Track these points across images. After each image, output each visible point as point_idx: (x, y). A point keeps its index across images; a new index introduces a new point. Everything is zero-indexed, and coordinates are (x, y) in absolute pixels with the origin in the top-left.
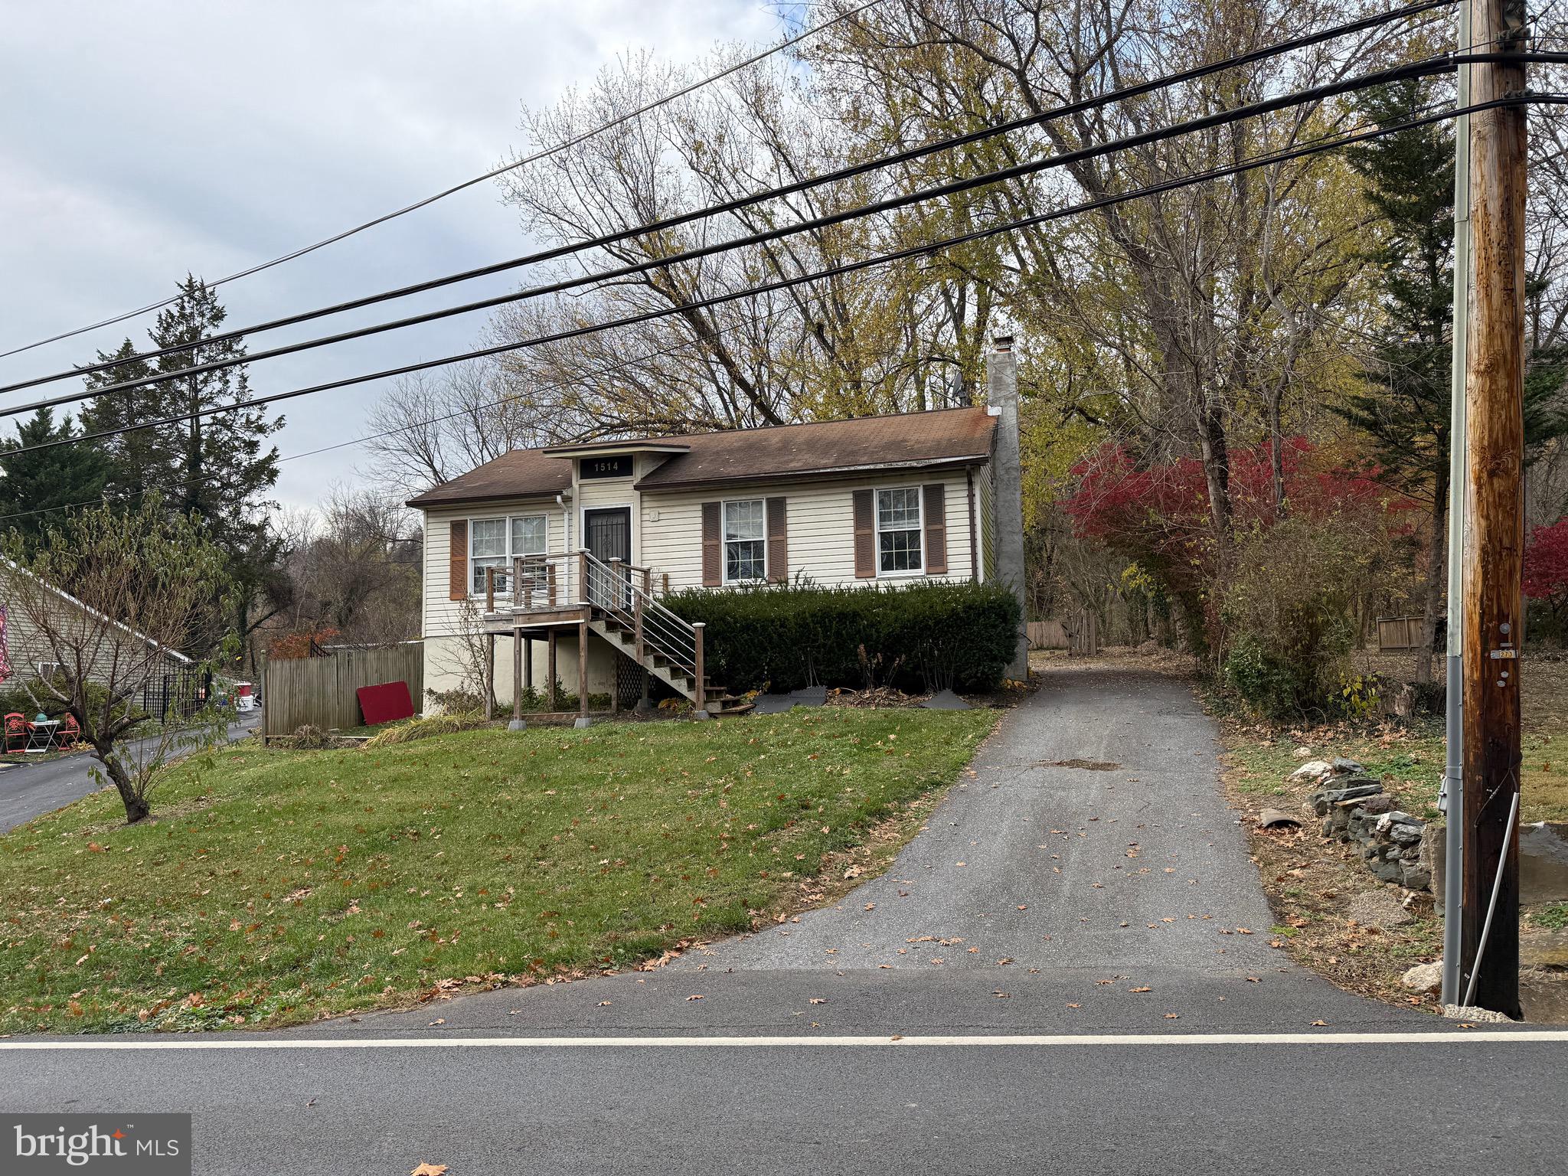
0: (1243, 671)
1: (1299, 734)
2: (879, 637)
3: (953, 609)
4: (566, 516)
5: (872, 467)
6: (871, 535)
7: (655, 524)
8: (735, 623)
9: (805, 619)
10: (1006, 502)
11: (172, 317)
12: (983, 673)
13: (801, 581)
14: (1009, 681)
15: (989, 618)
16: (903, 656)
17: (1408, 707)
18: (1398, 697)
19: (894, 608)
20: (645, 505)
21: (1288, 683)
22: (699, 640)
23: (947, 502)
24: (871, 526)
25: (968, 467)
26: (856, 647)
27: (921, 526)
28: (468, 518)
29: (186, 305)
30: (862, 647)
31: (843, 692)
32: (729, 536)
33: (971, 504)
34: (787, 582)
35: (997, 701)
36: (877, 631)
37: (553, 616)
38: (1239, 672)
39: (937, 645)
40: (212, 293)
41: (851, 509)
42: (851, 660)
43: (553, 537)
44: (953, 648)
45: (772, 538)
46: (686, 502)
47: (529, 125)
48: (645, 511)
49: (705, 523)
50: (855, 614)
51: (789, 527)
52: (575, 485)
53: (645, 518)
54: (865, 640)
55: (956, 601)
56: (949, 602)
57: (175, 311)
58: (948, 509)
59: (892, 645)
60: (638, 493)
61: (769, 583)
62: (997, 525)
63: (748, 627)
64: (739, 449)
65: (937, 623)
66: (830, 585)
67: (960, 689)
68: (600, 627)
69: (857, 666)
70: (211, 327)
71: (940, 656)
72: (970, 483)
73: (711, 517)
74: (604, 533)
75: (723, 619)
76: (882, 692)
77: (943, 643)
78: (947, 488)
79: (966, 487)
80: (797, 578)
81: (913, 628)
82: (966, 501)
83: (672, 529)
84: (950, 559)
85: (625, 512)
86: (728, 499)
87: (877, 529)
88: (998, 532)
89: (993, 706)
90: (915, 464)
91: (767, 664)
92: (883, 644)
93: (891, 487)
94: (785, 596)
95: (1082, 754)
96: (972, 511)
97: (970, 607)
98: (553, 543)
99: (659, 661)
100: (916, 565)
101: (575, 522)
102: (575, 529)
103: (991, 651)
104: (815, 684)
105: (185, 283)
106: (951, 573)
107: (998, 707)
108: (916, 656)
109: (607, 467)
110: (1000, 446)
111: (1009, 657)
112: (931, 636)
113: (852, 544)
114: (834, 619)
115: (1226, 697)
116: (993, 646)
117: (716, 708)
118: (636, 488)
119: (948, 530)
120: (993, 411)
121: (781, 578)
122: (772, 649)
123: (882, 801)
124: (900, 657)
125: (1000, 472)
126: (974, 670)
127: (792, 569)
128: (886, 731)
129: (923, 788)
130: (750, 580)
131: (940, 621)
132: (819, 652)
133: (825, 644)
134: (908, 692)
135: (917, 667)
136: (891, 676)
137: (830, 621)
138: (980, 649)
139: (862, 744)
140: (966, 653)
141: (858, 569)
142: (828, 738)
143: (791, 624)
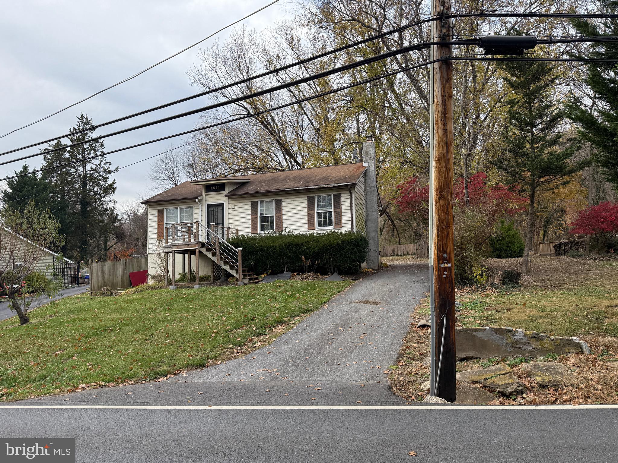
1: (457, 290)
2: (310, 253)
4: (200, 207)
5: (313, 187)
6: (314, 213)
7: (233, 210)
8: (257, 248)
9: (282, 246)
10: (370, 199)
11: (75, 130)
12: (349, 267)
13: (287, 231)
14: (366, 269)
16: (319, 260)
17: (500, 280)
18: (496, 276)
19: (316, 242)
20: (230, 202)
22: (240, 255)
23: (342, 200)
24: (314, 210)
25: (349, 187)
26: (302, 257)
27: (333, 210)
28: (164, 208)
29: (81, 125)
30: (303, 257)
31: (298, 274)
32: (261, 214)
33: (351, 201)
34: (282, 232)
35: (355, 278)
36: (309, 251)
37: (187, 246)
39: (332, 256)
40: (90, 120)
41: (306, 203)
42: (300, 262)
43: (196, 215)
44: (338, 257)
45: (277, 215)
46: (245, 201)
48: (230, 205)
49: (252, 209)
50: (302, 244)
51: (283, 211)
52: (204, 195)
53: (230, 207)
54: (305, 255)
55: (339, 239)
56: (337, 240)
57: (77, 128)
58: (342, 203)
59: (315, 256)
60: (227, 198)
61: (275, 232)
62: (367, 208)
63: (262, 250)
64: (269, 180)
65: (331, 248)
66: (296, 233)
67: (340, 273)
68: (204, 250)
69: (302, 264)
70: (90, 133)
71: (333, 260)
72: (351, 193)
73: (254, 206)
74: (214, 213)
75: (253, 247)
76: (311, 274)
77: (334, 255)
78: (342, 195)
79: (349, 195)
80: (285, 230)
81: (323, 250)
82: (349, 200)
83: (240, 211)
84: (343, 222)
85: (222, 205)
86: (260, 200)
87: (316, 211)
88: (367, 211)
89: (352, 280)
90: (329, 186)
91: (269, 264)
92: (312, 256)
93: (321, 195)
94: (281, 237)
95: (372, 298)
96: (351, 204)
97: (344, 242)
98: (195, 217)
99: (226, 263)
100: (330, 225)
101: (204, 209)
102: (204, 212)
103: (352, 258)
104: (287, 271)
105: (80, 117)
106: (343, 228)
107: (354, 280)
108: (324, 260)
109: (215, 188)
110: (367, 178)
112: (329, 253)
113: (307, 217)
114: (294, 246)
116: (353, 256)
117: (246, 281)
118: (226, 196)
119: (343, 211)
120: (365, 164)
121: (280, 230)
122: (271, 258)
123: (284, 317)
124: (318, 261)
125: (368, 188)
126: (346, 266)
127: (284, 226)
128: (304, 290)
129: (303, 312)
130: (268, 231)
131: (333, 247)
132: (288, 259)
133: (290, 256)
134: (322, 274)
135: (325, 265)
136: (315, 268)
137: (292, 247)
138: (348, 257)
139: (291, 295)
140: (343, 259)
141: (309, 226)
142: (281, 292)
143: (278, 248)
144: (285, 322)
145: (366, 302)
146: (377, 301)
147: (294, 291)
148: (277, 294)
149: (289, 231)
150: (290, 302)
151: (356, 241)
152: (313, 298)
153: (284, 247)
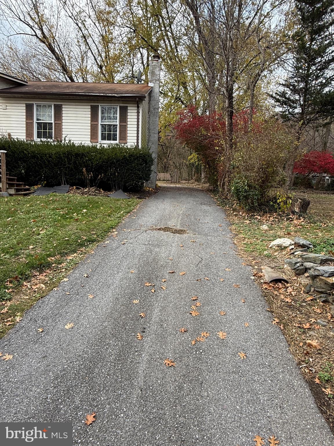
0: (239, 189)
1: (259, 217)
2: (92, 165)
3: (125, 156)
5: (98, 94)
6: (97, 125)
7: (5, 111)
9: (60, 155)
10: (153, 121)
12: (135, 184)
13: (67, 142)
14: (148, 188)
15: (139, 161)
16: (103, 174)
19: (100, 154)
21: (256, 195)
22: (3, 159)
23: (129, 114)
24: (97, 121)
25: (137, 99)
26: (82, 169)
27: (118, 123)
30: (84, 169)
31: (77, 188)
32: (38, 119)
33: (138, 116)
34: (61, 141)
35: (140, 196)
36: (92, 163)
38: (238, 190)
39: (117, 171)
41: (90, 113)
42: (81, 175)
44: (123, 173)
45: (56, 122)
46: (18, 102)
49: (27, 112)
50: (83, 155)
51: (63, 118)
54: (86, 167)
55: (126, 152)
56: (124, 153)
58: (129, 117)
59: (98, 169)
61: (54, 141)
62: (149, 130)
63: (34, 157)
65: (117, 162)
66: (77, 143)
67: (126, 190)
69: (83, 177)
71: (118, 175)
72: (138, 107)
73: (29, 110)
76: (93, 189)
77: (120, 170)
78: (129, 108)
79: (136, 108)
80: (65, 140)
81: (107, 163)
82: (136, 114)
83: (13, 113)
84: (128, 138)
87: (100, 122)
88: (149, 132)
89: (138, 198)
90: (116, 95)
91: (44, 174)
92: (94, 168)
93: (106, 105)
94: (60, 146)
95: (171, 224)
96: (138, 119)
97: (132, 155)
100: (115, 139)
103: (139, 175)
104: (65, 184)
106: (128, 144)
107: (140, 198)
108: (108, 175)
110: (152, 99)
111: (147, 178)
112: (115, 167)
113: (90, 128)
114: (73, 156)
115: (224, 199)
116: (140, 173)
117: (12, 191)
119: (128, 126)
120: (150, 84)
121: (59, 139)
122: (45, 167)
123: (49, 256)
124: (101, 175)
125: (152, 109)
126: (132, 182)
127: (64, 136)
128: (84, 207)
129: (81, 245)
130: (46, 139)
131: (119, 161)
132: (66, 170)
133: (69, 167)
134: (105, 190)
135: (108, 180)
136: (97, 183)
137: (71, 157)
138: (135, 174)
139: (67, 214)
140: (129, 175)
141: (91, 138)
142: (53, 209)
143: (53, 156)
144: (49, 265)
145: (166, 229)
146: (179, 228)
147: (71, 209)
148: (47, 212)
149: (70, 141)
150: (63, 226)
151: (144, 157)
152: (97, 221)
153: (62, 156)
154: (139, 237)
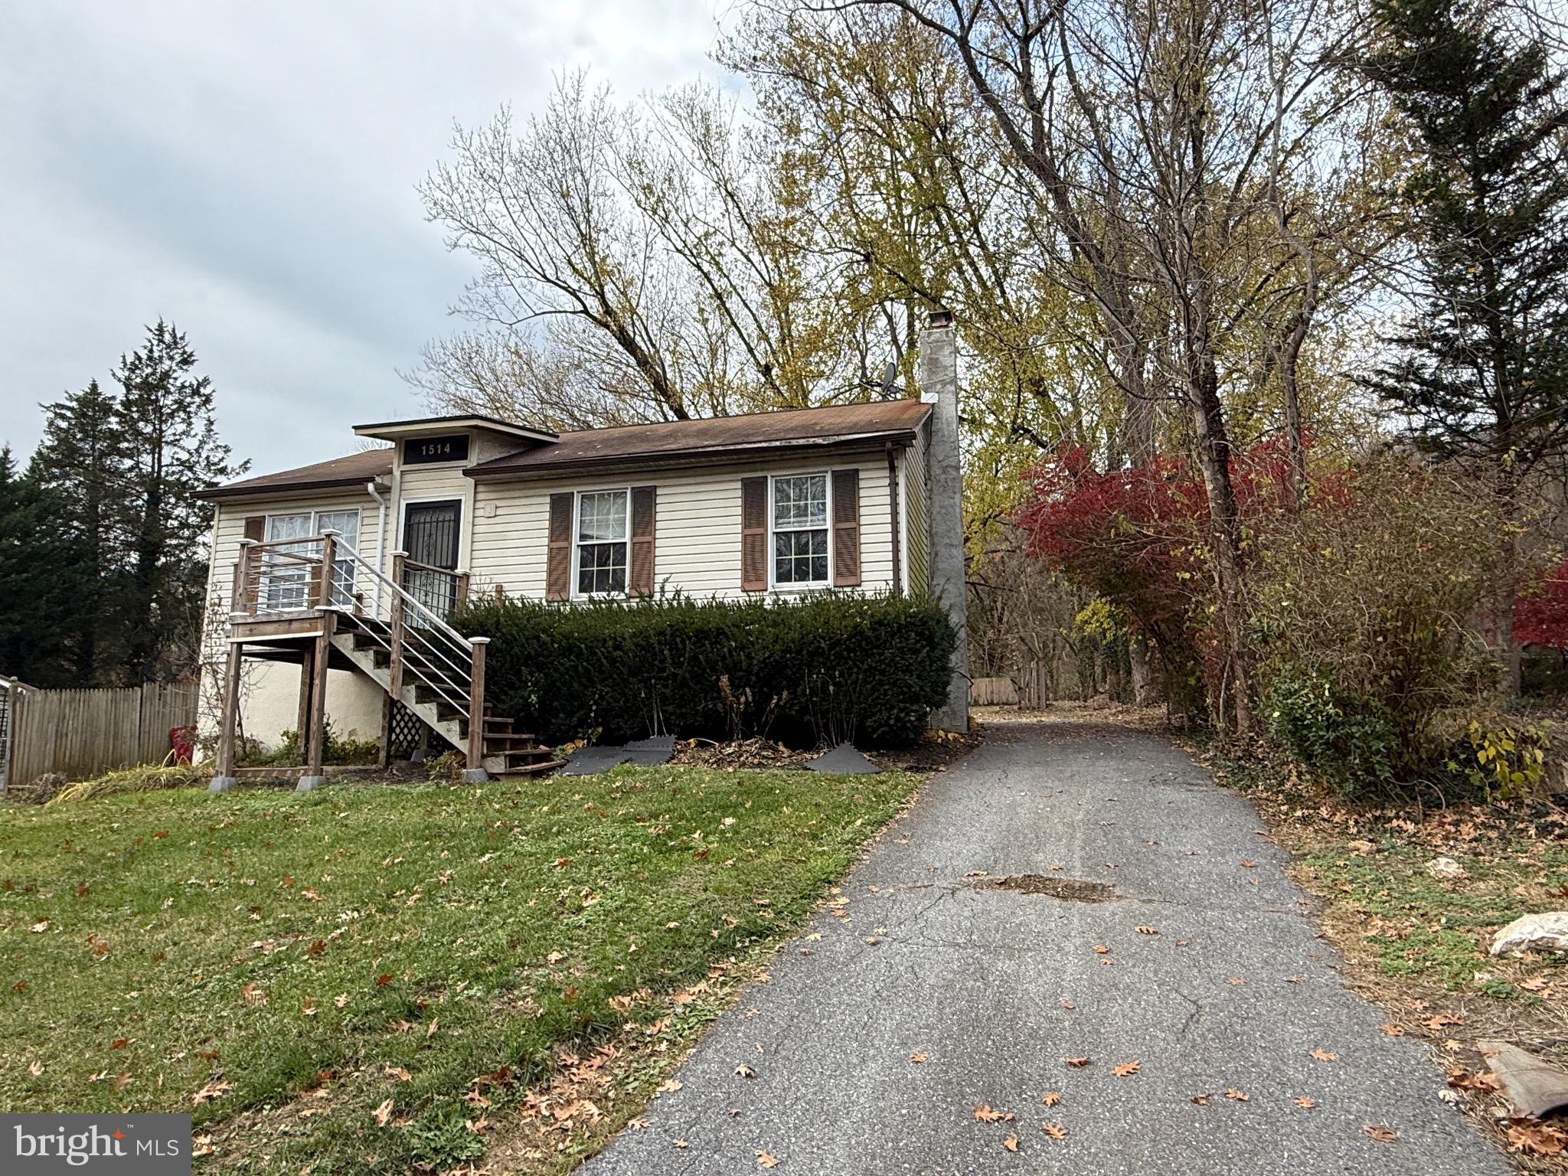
0: (1303, 718)
1: (1410, 827)
2: (750, 665)
3: (856, 626)
4: (382, 511)
5: (765, 445)
6: (764, 535)
7: (492, 521)
8: (553, 642)
9: (648, 638)
10: (942, 507)
11: (139, 359)
12: (898, 719)
13: (669, 595)
14: (941, 733)
15: (907, 639)
16: (785, 694)
19: (775, 624)
20: (480, 496)
21: (1379, 738)
22: (479, 663)
23: (863, 493)
24: (763, 524)
25: (889, 445)
26: (718, 680)
27: (829, 525)
28: (267, 514)
29: (155, 348)
30: (725, 679)
31: (701, 745)
32: (583, 537)
33: (894, 495)
34: (651, 596)
35: (918, 761)
36: (749, 657)
37: (285, 626)
38: (1295, 719)
39: (833, 677)
40: (182, 338)
41: (739, 502)
42: (713, 699)
43: (364, 537)
44: (855, 683)
45: (638, 539)
46: (531, 492)
47: (460, 144)
48: (479, 505)
49: (553, 520)
50: (720, 632)
51: (659, 525)
52: (397, 473)
53: (479, 513)
54: (731, 670)
55: (862, 614)
56: (853, 616)
57: (144, 354)
58: (863, 502)
59: (771, 675)
60: (471, 481)
61: (629, 597)
62: (931, 536)
63: (569, 650)
65: (832, 646)
66: (700, 598)
67: (865, 742)
69: (720, 706)
70: (180, 372)
71: (836, 693)
72: (893, 469)
73: (561, 510)
74: (427, 532)
75: (538, 638)
76: (752, 745)
77: (841, 675)
78: (862, 475)
79: (887, 473)
80: (663, 590)
81: (799, 652)
82: (887, 491)
83: (511, 527)
84: (864, 567)
85: (455, 506)
86: (583, 489)
87: (771, 528)
88: (933, 544)
89: (910, 769)
90: (820, 441)
91: (596, 703)
92: (757, 675)
93: (790, 474)
94: (647, 611)
95: (1046, 861)
96: (894, 505)
97: (880, 623)
98: (364, 545)
99: (425, 695)
100: (821, 575)
101: (392, 519)
102: (392, 527)
103: (910, 686)
104: (661, 733)
105: (154, 326)
106: (865, 586)
107: (917, 770)
108: (804, 694)
109: (436, 449)
110: (934, 439)
111: (937, 698)
112: (824, 665)
113: (739, 546)
114: (690, 638)
115: (1240, 758)
116: (912, 680)
117: (498, 765)
118: (467, 473)
119: (863, 529)
120: (927, 398)
121: (645, 591)
122: (602, 681)
123: (613, 989)
124: (780, 694)
126: (885, 715)
127: (659, 579)
128: (726, 809)
130: (605, 594)
131: (838, 643)
132: (666, 686)
133: (675, 675)
134: (792, 746)
135: (804, 710)
136: (766, 722)
137: (683, 641)
138: (894, 684)
139: (670, 835)
140: (874, 689)
141: (746, 579)
142: (624, 821)
143: (628, 644)
145: (1031, 883)
146: (1078, 876)
147: (682, 817)
149: (678, 593)
150: (660, 879)
151: (924, 623)
152: (773, 856)
153: (654, 640)
154: (931, 914)
